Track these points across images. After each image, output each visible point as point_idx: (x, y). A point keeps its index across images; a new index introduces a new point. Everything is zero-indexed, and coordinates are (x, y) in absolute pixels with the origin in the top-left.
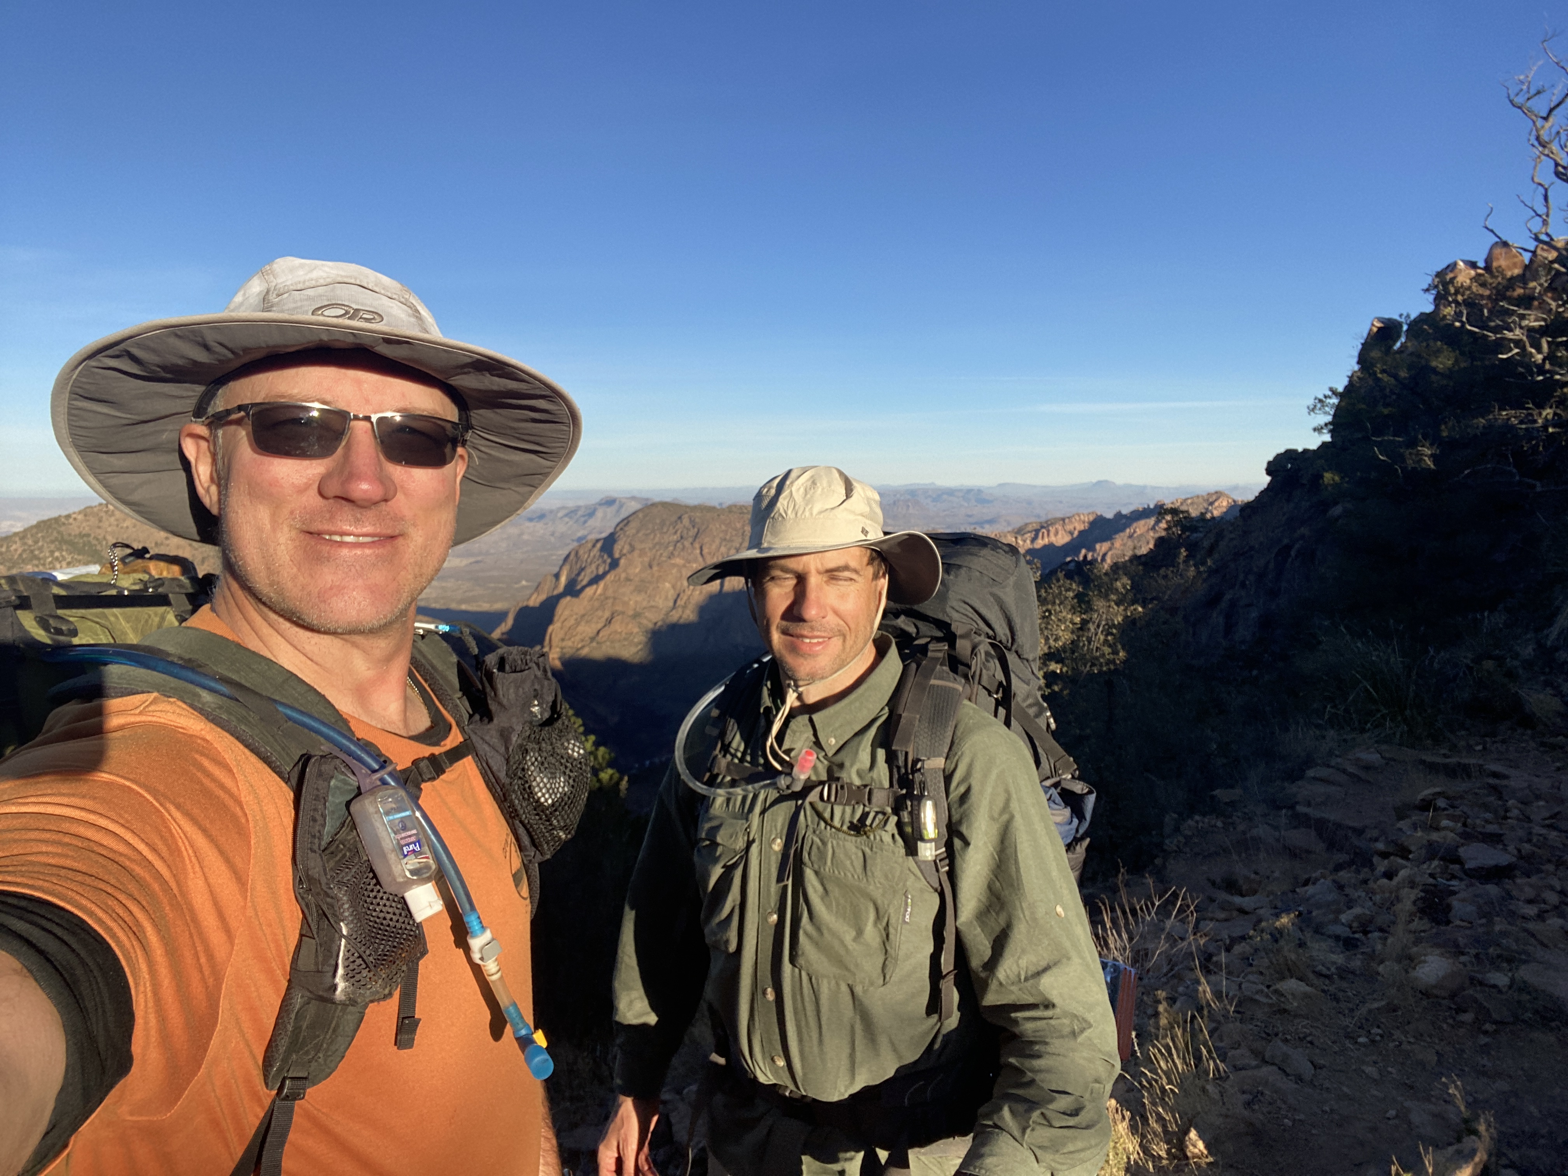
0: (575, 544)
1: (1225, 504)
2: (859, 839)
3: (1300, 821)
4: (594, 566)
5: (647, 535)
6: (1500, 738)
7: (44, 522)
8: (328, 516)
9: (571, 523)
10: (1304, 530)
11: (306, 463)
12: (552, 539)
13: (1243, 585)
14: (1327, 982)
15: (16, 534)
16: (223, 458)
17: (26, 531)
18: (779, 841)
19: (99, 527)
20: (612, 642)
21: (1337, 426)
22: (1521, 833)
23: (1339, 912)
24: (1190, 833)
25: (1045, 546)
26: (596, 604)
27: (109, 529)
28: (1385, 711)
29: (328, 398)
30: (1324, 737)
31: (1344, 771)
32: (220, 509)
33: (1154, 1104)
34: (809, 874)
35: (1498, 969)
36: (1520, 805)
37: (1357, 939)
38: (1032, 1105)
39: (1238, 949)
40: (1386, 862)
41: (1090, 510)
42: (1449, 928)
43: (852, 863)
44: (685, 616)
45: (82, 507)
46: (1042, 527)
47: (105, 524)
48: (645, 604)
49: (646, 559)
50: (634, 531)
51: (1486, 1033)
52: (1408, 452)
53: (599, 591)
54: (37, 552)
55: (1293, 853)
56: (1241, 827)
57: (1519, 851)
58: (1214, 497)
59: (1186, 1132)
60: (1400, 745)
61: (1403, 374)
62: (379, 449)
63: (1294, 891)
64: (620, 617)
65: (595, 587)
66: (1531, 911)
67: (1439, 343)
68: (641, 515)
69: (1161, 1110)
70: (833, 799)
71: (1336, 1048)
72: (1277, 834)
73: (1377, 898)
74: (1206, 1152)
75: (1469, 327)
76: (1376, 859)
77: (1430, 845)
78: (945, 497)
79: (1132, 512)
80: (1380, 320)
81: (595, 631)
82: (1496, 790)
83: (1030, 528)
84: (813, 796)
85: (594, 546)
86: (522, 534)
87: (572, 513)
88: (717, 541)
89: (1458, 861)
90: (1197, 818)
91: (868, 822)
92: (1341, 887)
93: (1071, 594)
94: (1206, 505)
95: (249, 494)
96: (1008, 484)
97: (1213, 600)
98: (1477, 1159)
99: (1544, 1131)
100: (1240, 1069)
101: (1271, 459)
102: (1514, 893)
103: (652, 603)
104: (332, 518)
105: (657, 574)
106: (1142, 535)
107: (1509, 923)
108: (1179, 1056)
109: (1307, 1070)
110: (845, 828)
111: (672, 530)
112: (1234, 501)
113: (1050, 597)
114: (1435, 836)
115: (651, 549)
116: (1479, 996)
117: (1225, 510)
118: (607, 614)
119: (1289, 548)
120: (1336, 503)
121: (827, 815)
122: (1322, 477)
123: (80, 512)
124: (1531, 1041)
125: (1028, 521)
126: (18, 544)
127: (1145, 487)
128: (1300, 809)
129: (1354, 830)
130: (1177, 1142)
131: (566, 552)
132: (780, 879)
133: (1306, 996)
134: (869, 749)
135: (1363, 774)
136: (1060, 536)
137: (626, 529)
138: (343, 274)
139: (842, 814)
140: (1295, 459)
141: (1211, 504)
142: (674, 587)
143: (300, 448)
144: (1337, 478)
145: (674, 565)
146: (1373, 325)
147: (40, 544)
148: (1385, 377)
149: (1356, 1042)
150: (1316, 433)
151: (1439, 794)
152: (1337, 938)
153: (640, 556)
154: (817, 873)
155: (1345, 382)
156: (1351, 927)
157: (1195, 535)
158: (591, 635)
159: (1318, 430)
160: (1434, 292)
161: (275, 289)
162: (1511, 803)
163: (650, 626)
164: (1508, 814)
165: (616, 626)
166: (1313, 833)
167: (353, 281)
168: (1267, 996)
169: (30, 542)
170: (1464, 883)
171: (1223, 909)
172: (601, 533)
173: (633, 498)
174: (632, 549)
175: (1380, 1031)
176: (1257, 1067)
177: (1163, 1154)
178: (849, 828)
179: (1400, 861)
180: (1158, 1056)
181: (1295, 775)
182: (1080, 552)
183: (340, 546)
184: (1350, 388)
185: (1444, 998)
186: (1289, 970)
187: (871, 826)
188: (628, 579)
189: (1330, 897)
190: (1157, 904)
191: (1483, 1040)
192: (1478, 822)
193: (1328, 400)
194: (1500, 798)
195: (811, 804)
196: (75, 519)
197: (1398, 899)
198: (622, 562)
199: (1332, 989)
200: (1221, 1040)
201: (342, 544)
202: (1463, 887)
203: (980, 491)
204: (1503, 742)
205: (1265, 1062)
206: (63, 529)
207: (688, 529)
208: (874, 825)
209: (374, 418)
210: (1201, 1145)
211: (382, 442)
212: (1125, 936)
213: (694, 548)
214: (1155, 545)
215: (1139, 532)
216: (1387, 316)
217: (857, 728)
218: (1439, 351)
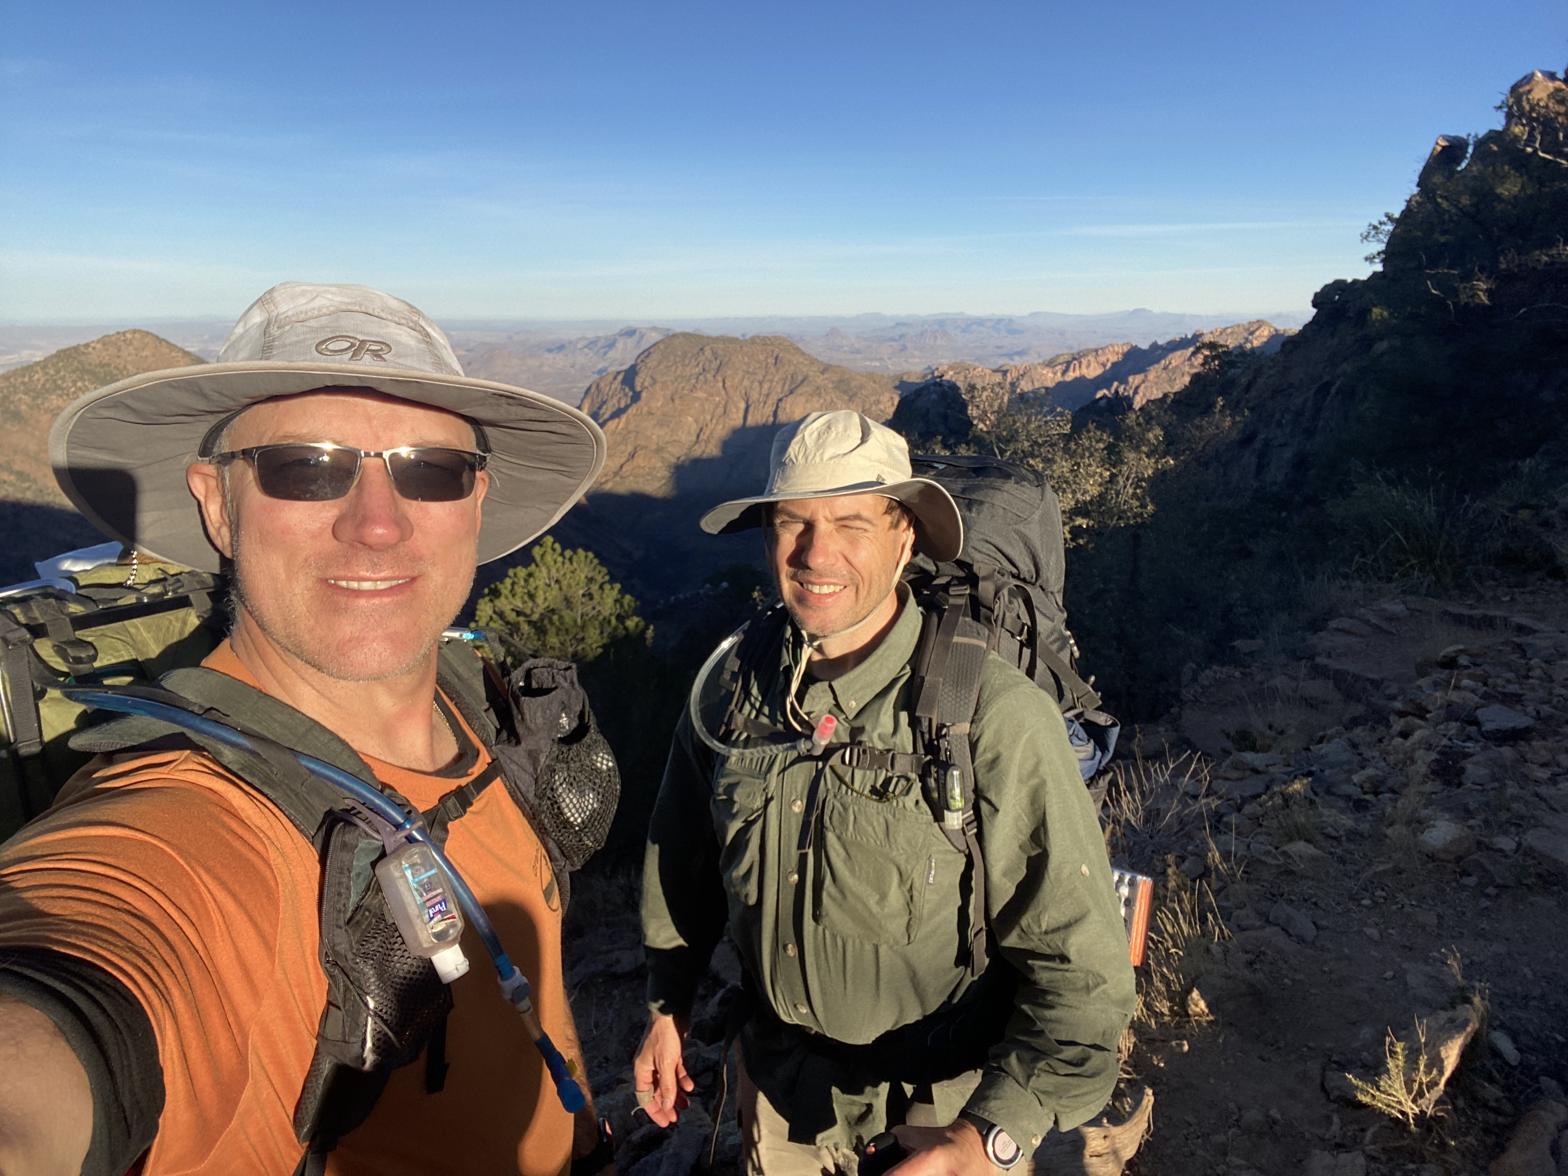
0: (596, 377)
1: (1266, 333)
2: (880, 805)
3: (1318, 672)
4: (615, 400)
5: (668, 367)
6: (1529, 589)
7: (63, 351)
8: (343, 561)
9: (591, 354)
10: (1347, 367)
11: (318, 504)
12: (573, 372)
13: (1279, 424)
14: (1335, 843)
15: (37, 363)
16: (232, 501)
17: (46, 360)
18: (799, 803)
19: (119, 357)
20: (635, 477)
21: (1389, 256)
22: (1541, 693)
23: (1350, 772)
24: (1206, 683)
25: (1076, 380)
26: (619, 438)
27: (129, 359)
28: (1414, 562)
29: (338, 438)
30: (1350, 588)
31: (1367, 622)
32: (232, 551)
33: (1159, 964)
34: (831, 837)
35: (1506, 833)
36: (1544, 665)
37: (1368, 801)
38: (1039, 1054)
39: (1248, 809)
40: (1402, 720)
41: (1126, 341)
42: (1460, 790)
43: (874, 829)
44: (708, 451)
45: (100, 336)
46: (1074, 359)
47: (124, 354)
48: (668, 438)
49: (668, 392)
50: (655, 363)
51: (1488, 896)
52: (1462, 286)
53: (621, 426)
54: (59, 382)
55: (1311, 704)
56: (1259, 678)
57: (1538, 712)
58: (1256, 326)
59: (1189, 992)
60: (1427, 595)
61: (1465, 200)
62: (393, 485)
63: (1307, 749)
64: (643, 452)
65: (617, 420)
66: (1543, 774)
67: (1506, 167)
68: (662, 346)
69: (1165, 970)
70: (855, 763)
71: (1339, 910)
72: (1294, 684)
73: (1391, 759)
74: (1206, 1011)
75: (1541, 154)
76: (1392, 718)
77: (1449, 705)
78: (974, 327)
79: (1169, 343)
80: (1445, 138)
81: (618, 466)
82: (1520, 649)
83: (1061, 360)
84: (835, 760)
85: (615, 378)
86: (541, 366)
87: (592, 344)
88: (740, 374)
89: (1475, 722)
90: (1215, 667)
91: (891, 789)
92: (1355, 746)
93: (1102, 446)
94: (1246, 335)
95: (261, 542)
96: (1040, 313)
97: (1247, 440)
98: (1469, 1029)
99: (1537, 992)
100: (1244, 930)
101: (1318, 290)
102: (1529, 756)
103: (675, 438)
104: (348, 564)
105: (679, 408)
106: (1177, 367)
107: (1522, 788)
108: (1185, 918)
109: (1310, 932)
110: (866, 792)
111: (694, 363)
112: (1276, 330)
113: (1080, 450)
114: (1453, 696)
115: (673, 382)
116: (1486, 863)
117: (1265, 339)
118: (630, 449)
119: (1328, 385)
120: (1382, 339)
121: (847, 779)
122: (1370, 311)
123: (98, 341)
124: (1532, 904)
125: (1060, 352)
126: (41, 374)
127: (1183, 316)
128: (1321, 660)
129: (1372, 682)
130: (1180, 1000)
131: (588, 385)
132: (801, 845)
133: (1314, 859)
134: (891, 712)
135: (1384, 625)
136: (1092, 368)
137: (647, 360)
138: (347, 300)
139: (864, 779)
140: (1343, 291)
141: (1252, 333)
142: (696, 421)
143: (312, 492)
144: (1385, 314)
145: (697, 399)
146: (1437, 144)
147: (62, 373)
148: (1445, 205)
149: (1360, 905)
150: (1368, 263)
151: (1461, 651)
152: (1348, 797)
153: (662, 389)
154: (839, 838)
155: (1403, 206)
156: (1362, 788)
157: (1233, 371)
158: (615, 470)
159: (1370, 259)
160: (1506, 110)
161: (276, 321)
162: (1534, 662)
163: (673, 460)
164: (1531, 674)
165: (639, 460)
166: (1331, 684)
167: (357, 308)
168: (1275, 858)
169: (52, 372)
170: (1481, 744)
171: (1236, 769)
172: (621, 365)
173: (654, 329)
174: (654, 382)
175: (1384, 894)
176: (1262, 927)
177: (1166, 1011)
178: (871, 791)
179: (1418, 721)
180: (1165, 920)
181: (1316, 626)
182: (1111, 385)
183: (357, 597)
184: (1404, 214)
185: (1449, 862)
186: (1298, 833)
187: (893, 792)
188: (650, 413)
189: (1344, 757)
190: (1171, 766)
191: (1485, 903)
192: (1499, 681)
193: (1383, 227)
194: (1524, 656)
195: (831, 767)
196: (94, 348)
197: (1413, 761)
198: (644, 395)
199: (1339, 851)
200: (1227, 898)
201: (358, 593)
202: (1478, 749)
203: (1011, 320)
204: (1532, 593)
205: (1268, 921)
206: (83, 358)
207: (710, 362)
208: (897, 793)
209: (386, 455)
210: (1202, 1004)
211: (396, 479)
212: (1138, 797)
213: (717, 382)
214: (1191, 382)
215: (1174, 363)
216: (1453, 134)
217: (878, 689)
218: (1506, 177)
